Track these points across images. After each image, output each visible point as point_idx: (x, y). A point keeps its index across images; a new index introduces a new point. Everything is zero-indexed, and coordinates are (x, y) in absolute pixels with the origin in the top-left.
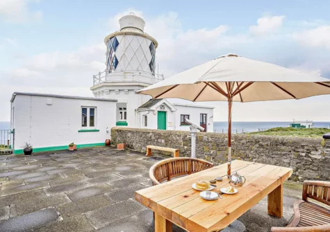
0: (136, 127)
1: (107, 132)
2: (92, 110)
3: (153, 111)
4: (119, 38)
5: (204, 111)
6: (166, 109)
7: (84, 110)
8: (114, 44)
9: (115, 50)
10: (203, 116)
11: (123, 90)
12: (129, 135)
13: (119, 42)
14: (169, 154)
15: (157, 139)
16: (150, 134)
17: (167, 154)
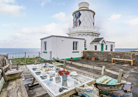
0: (91, 50)
1: (82, 52)
2: (76, 43)
3: (100, 43)
4: (81, 12)
5: (112, 44)
6: (104, 43)
7: (74, 43)
8: (79, 14)
9: (79, 17)
10: (112, 46)
11: (81, 35)
12: (96, 54)
13: (81, 13)
14: (123, 62)
15: (115, 55)
16: (110, 54)
17: (122, 62)
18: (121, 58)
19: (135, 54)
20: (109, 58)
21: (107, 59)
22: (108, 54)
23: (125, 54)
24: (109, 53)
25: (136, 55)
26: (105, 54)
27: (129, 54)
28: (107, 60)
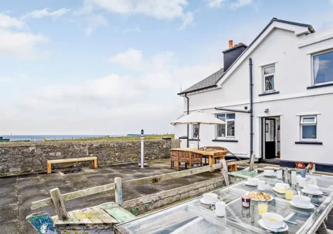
14: (70, 165)
15: (48, 152)
16: (31, 149)
17: (67, 166)
18: (65, 158)
19: (92, 145)
20: (29, 162)
21: (22, 168)
22: (25, 150)
23: (73, 147)
24: (27, 147)
25: (94, 146)
26: (12, 151)
27: (83, 146)
28: (19, 169)
